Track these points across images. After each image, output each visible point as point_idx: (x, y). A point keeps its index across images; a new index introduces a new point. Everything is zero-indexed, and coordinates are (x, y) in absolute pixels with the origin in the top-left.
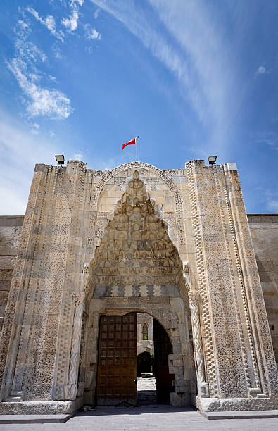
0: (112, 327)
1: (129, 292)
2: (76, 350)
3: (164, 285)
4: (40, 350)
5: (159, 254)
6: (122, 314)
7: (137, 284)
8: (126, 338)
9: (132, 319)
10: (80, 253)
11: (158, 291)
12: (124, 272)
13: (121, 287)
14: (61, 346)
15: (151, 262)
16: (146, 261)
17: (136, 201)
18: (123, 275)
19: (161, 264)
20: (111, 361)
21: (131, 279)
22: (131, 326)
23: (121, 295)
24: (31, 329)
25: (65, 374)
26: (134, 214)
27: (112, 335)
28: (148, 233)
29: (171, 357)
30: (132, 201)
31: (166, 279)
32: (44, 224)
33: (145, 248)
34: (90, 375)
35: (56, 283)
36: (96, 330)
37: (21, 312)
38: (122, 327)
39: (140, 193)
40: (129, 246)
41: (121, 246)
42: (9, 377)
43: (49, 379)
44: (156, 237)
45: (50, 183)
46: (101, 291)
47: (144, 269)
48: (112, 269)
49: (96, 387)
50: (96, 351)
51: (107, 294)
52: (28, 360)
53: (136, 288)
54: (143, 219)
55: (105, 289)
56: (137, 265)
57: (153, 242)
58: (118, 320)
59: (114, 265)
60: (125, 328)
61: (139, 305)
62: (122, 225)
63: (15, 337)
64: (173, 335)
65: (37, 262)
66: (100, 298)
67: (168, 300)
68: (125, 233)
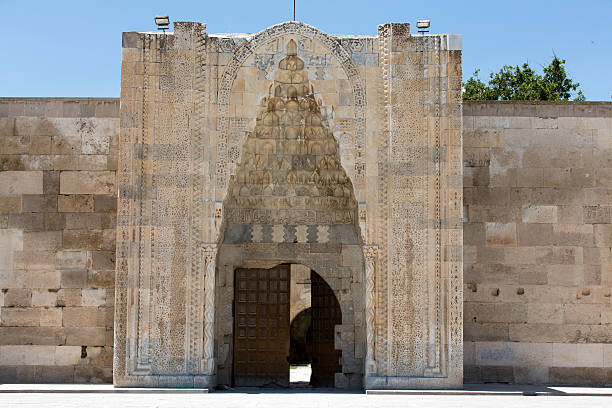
0: (254, 284)
1: (279, 235)
2: (210, 318)
3: (333, 226)
4: (166, 319)
5: (328, 177)
6: (269, 267)
7: (292, 223)
8: (273, 299)
9: (283, 274)
10: (207, 188)
11: (324, 235)
12: (272, 204)
13: (268, 227)
14: (192, 314)
15: (315, 190)
16: (307, 187)
17: (291, 91)
18: (269, 207)
19: (331, 193)
20: (253, 331)
21: (283, 215)
22: (282, 283)
23: (267, 240)
24: (152, 294)
25: (199, 347)
26: (288, 114)
27: (253, 296)
28: (312, 142)
29: (338, 328)
30: (283, 92)
31: (337, 216)
32: (150, 142)
33: (305, 166)
34: (226, 349)
35: (178, 233)
36: (231, 290)
37: (136, 273)
38: (268, 285)
39: (298, 78)
40: (280, 164)
41: (265, 165)
42: (132, 349)
43: (182, 352)
44: (323, 150)
45: (151, 68)
46: (236, 233)
47: (303, 200)
48: (252, 198)
49: (233, 365)
50: (232, 318)
51: (244, 238)
52: (152, 330)
53: (290, 228)
54: (303, 122)
55: (241, 230)
56: (292, 195)
57: (319, 158)
58: (263, 275)
59: (255, 192)
60: (273, 286)
61: (295, 256)
62: (267, 129)
63: (132, 303)
64: (343, 299)
65: (148, 203)
66: (235, 243)
67: (339, 248)
68: (274, 142)
